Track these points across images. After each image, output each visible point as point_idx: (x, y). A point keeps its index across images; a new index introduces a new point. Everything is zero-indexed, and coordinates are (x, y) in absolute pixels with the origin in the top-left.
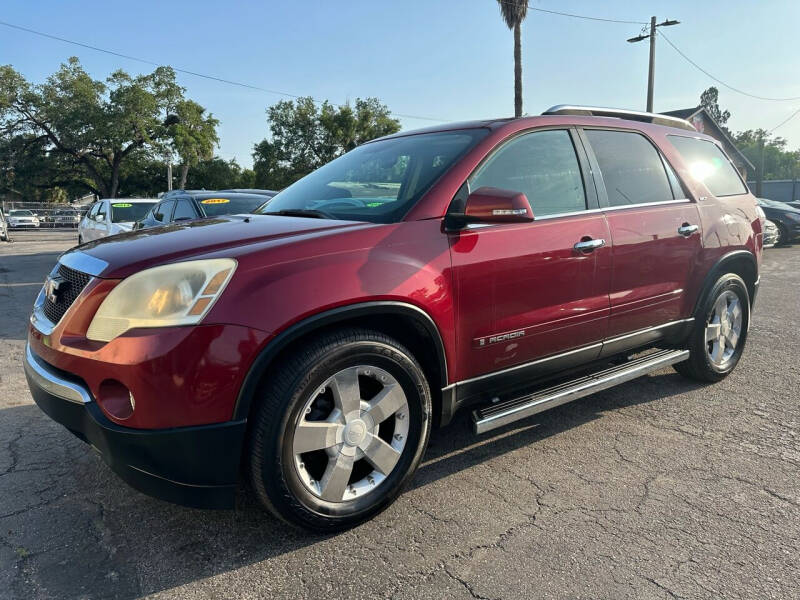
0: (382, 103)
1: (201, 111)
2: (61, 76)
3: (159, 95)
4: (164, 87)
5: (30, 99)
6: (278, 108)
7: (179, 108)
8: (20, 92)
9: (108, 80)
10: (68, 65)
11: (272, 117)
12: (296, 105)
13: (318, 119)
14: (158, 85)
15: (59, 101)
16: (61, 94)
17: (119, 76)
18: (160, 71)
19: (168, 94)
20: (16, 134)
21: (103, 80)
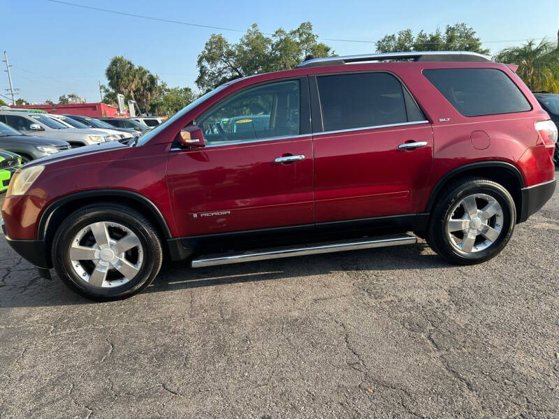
0: (468, 27)
1: (327, 50)
2: (247, 37)
3: (302, 42)
4: (305, 36)
5: (230, 54)
6: (383, 41)
7: (313, 49)
8: (225, 50)
9: (274, 36)
10: (251, 29)
11: (379, 49)
12: (397, 37)
13: (413, 46)
14: (301, 35)
15: (245, 53)
16: (246, 48)
17: (280, 32)
18: (303, 25)
19: (307, 40)
20: (223, 75)
21: (270, 37)
